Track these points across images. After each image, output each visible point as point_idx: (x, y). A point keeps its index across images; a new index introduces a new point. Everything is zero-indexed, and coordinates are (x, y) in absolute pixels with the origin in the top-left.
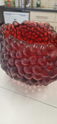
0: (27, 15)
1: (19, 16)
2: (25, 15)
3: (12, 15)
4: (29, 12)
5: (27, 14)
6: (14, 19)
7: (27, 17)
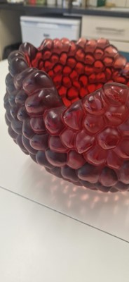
0: (75, 25)
1: (56, 27)
2: (70, 26)
3: (40, 25)
4: (80, 18)
5: (76, 22)
6: (45, 35)
7: (76, 28)
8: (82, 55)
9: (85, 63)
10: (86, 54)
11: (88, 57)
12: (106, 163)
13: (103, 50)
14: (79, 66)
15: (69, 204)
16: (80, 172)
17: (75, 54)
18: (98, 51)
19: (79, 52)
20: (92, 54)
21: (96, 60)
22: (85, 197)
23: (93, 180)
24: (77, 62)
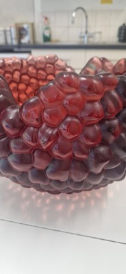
8: (34, 71)
9: (39, 77)
10: (38, 70)
11: (40, 72)
12: (73, 155)
13: (53, 64)
14: (33, 81)
15: (45, 217)
16: (48, 171)
17: (28, 71)
18: (48, 65)
19: (31, 69)
20: (43, 69)
21: (48, 75)
22: (60, 207)
23: (63, 177)
24: (31, 77)
